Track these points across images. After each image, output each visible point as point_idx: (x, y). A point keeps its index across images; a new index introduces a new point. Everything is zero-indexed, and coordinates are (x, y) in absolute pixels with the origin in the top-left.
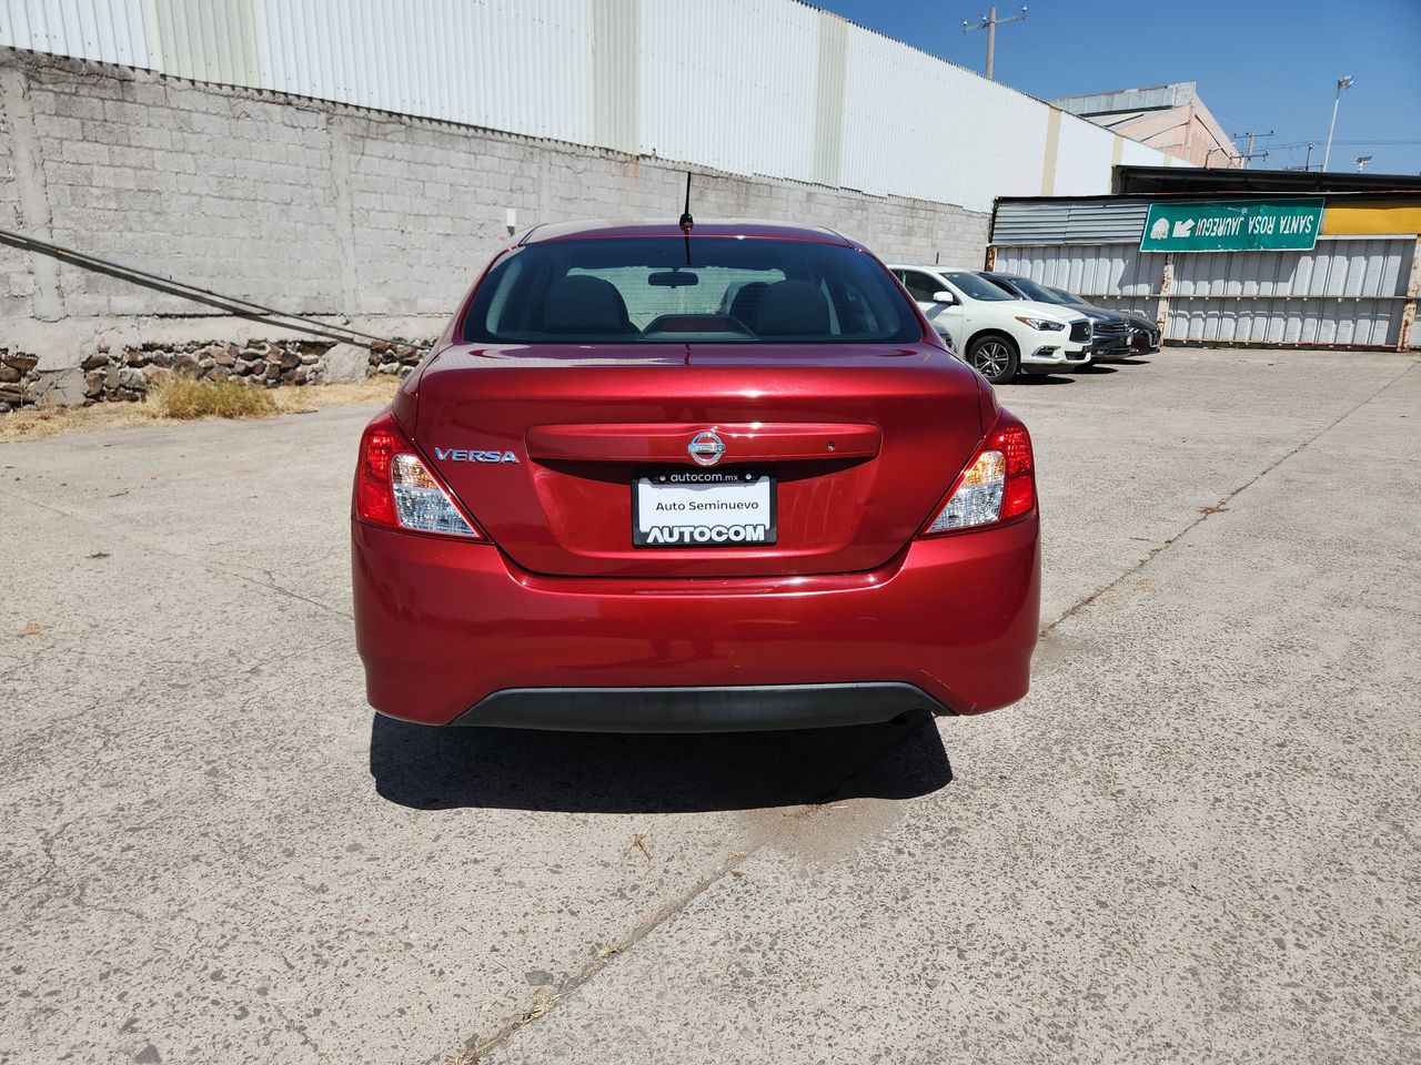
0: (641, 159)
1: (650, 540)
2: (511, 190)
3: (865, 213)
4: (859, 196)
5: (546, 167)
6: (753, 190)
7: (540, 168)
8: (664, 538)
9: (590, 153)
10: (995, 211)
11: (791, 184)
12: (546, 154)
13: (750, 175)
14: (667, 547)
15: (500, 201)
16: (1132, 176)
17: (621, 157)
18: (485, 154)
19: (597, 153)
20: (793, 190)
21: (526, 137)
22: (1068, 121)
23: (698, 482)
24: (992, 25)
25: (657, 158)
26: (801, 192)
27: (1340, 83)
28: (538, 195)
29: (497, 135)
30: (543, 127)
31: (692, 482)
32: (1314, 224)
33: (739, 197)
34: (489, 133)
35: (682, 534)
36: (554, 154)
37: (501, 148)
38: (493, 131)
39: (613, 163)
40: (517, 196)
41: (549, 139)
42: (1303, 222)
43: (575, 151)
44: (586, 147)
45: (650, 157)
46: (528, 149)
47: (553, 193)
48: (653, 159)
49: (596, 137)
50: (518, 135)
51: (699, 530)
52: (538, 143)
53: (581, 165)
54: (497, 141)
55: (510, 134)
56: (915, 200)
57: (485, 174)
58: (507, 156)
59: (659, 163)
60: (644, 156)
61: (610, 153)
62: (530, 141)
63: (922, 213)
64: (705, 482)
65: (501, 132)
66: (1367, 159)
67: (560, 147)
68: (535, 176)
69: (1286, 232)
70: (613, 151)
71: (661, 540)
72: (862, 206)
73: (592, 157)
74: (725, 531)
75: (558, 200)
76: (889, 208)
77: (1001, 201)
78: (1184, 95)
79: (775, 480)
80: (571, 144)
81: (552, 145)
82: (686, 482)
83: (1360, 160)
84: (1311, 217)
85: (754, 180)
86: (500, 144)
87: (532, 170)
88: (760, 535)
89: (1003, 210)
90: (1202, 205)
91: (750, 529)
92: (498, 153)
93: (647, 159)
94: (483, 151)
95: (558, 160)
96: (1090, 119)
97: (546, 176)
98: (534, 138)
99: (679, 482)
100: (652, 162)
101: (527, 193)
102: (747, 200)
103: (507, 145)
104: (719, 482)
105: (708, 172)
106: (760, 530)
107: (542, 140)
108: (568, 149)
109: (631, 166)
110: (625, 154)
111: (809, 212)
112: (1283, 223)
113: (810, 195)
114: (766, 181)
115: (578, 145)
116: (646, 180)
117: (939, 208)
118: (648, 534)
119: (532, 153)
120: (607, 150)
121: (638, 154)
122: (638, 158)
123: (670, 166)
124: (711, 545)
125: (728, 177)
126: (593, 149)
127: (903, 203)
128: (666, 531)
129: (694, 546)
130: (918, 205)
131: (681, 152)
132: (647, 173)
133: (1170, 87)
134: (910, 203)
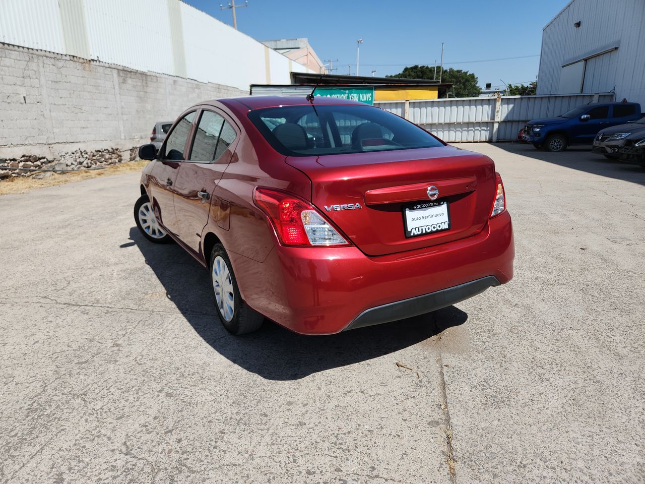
0: (92, 62)
1: (412, 234)
2: (23, 77)
3: (200, 90)
4: (196, 82)
5: (41, 65)
6: (149, 79)
7: (38, 65)
8: (417, 233)
9: (64, 57)
10: (251, 91)
11: (166, 76)
12: (40, 58)
13: (146, 71)
14: (418, 236)
15: (17, 83)
16: (297, 76)
17: (81, 60)
18: (6, 57)
19: (68, 58)
20: (167, 79)
21: (28, 48)
22: (272, 52)
23: (426, 207)
24: (234, 8)
25: (100, 61)
26: (171, 80)
27: (358, 42)
28: (39, 80)
29: (11, 47)
30: (37, 43)
31: (423, 208)
32: (372, 97)
33: (142, 82)
34: (6, 46)
35: (422, 230)
36: (45, 58)
37: (14, 54)
38: (9, 45)
39: (77, 64)
40: (27, 80)
41: (41, 50)
42: (368, 96)
43: (56, 57)
44: (62, 55)
45: (96, 61)
46: (30, 55)
47: (47, 79)
48: (98, 62)
49: (67, 50)
50: (23, 47)
51: (428, 227)
52: (35, 52)
53: (60, 64)
54: (11, 50)
55: (18, 47)
56: (219, 85)
57: (6, 68)
58: (18, 58)
59: (101, 64)
60: (93, 60)
61: (75, 58)
62: (30, 51)
63: (223, 91)
64: (428, 207)
65: (13, 46)
66: (375, 71)
67: (48, 54)
68: (36, 69)
69: (363, 100)
70: (76, 57)
71: (416, 234)
72: (198, 87)
73: (66, 60)
74: (435, 226)
75: (51, 82)
76: (209, 88)
77: (253, 86)
78: (303, 42)
79: (448, 203)
80: (54, 53)
81: (43, 53)
82: (422, 208)
83: (373, 72)
84: (370, 94)
85: (149, 74)
86: (13, 52)
87: (33, 66)
88: (446, 226)
89: (254, 89)
90: (332, 89)
91: (443, 224)
92: (13, 57)
93: (95, 62)
94: (4, 55)
95: (47, 61)
96: (277, 50)
97: (42, 69)
98: (33, 49)
99: (419, 208)
100: (98, 63)
101: (33, 78)
102: (146, 83)
103: (18, 53)
104: (432, 206)
105: (126, 69)
106: (447, 224)
107: (37, 50)
108: (53, 56)
109: (87, 65)
110: (83, 59)
111: (176, 89)
112: (361, 96)
113: (175, 81)
114: (154, 74)
115: (58, 54)
116: (95, 72)
117: (229, 88)
118: (411, 232)
119: (32, 57)
120: (74, 56)
121: (90, 59)
122: (90, 61)
123: (107, 65)
124: (432, 233)
125: (136, 72)
126: (66, 55)
127: (215, 86)
128: (417, 229)
129: (427, 234)
130: (220, 87)
131: (111, 59)
132: (96, 69)
133: (298, 39)
134: (217, 86)
